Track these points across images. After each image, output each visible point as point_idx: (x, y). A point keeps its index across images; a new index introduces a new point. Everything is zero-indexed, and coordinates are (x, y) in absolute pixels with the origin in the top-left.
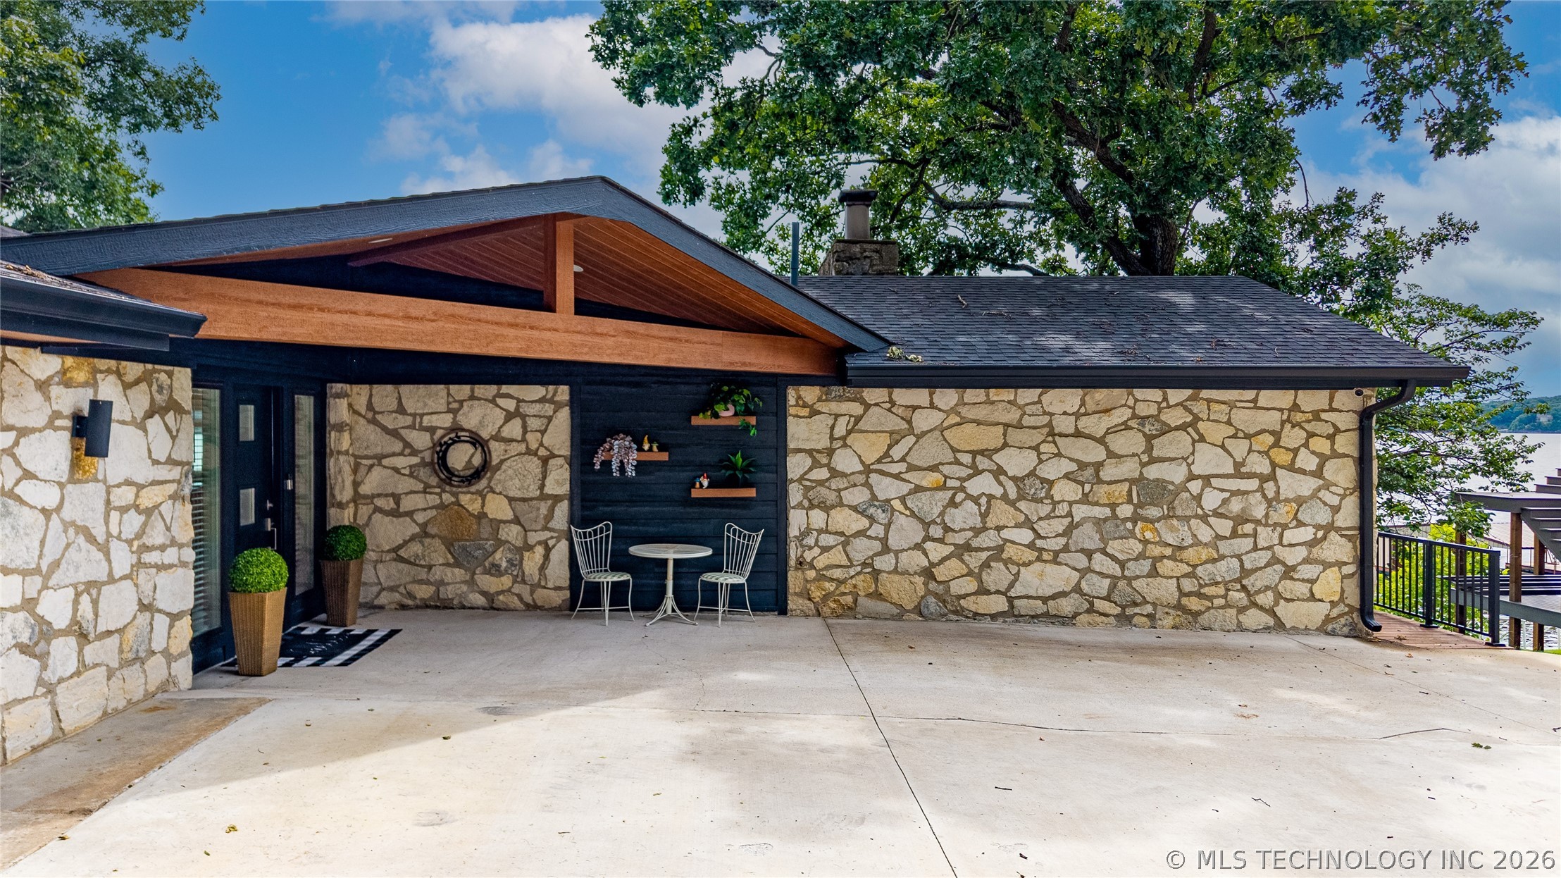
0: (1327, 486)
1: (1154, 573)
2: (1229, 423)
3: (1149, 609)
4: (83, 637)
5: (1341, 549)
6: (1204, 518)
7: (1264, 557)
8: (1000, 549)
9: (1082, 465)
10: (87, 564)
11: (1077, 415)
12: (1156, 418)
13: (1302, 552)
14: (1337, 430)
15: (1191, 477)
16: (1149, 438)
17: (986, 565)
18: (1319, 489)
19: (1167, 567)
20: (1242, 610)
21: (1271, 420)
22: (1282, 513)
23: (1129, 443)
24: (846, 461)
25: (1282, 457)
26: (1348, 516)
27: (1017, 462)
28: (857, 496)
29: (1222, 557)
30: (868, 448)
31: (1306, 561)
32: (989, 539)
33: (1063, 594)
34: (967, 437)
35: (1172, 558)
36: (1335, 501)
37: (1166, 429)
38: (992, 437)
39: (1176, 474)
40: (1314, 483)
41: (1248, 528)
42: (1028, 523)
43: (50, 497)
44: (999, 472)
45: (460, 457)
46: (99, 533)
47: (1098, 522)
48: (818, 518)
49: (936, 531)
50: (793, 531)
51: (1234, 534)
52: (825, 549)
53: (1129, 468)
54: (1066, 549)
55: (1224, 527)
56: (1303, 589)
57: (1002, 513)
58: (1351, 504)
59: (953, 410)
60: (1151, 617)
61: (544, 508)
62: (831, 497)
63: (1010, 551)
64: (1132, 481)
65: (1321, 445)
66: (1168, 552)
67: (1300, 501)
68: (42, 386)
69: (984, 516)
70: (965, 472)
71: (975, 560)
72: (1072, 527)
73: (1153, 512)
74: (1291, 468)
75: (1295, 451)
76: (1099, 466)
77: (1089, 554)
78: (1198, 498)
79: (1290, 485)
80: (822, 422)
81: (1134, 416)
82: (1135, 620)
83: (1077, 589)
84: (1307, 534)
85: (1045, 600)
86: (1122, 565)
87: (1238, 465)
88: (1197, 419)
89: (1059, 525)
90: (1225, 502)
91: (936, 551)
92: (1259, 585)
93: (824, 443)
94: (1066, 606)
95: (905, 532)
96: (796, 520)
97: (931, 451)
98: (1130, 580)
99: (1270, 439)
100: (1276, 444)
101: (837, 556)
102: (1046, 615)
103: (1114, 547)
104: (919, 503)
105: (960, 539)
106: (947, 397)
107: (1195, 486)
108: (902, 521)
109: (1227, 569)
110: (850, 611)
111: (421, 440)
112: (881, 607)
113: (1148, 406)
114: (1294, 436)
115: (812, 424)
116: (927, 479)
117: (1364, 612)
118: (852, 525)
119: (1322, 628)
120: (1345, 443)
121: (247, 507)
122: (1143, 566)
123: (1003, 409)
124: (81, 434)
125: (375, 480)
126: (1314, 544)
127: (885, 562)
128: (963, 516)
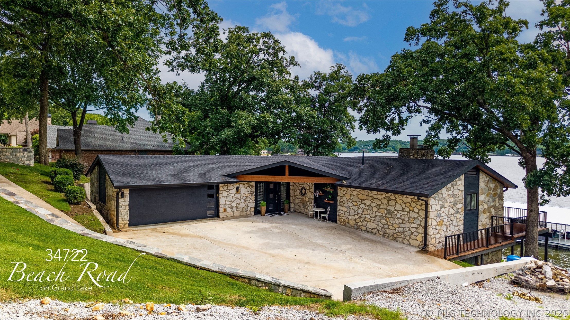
0: (420, 216)
1: (388, 228)
2: (402, 200)
3: (387, 235)
4: (237, 208)
5: (421, 230)
6: (397, 219)
7: (407, 229)
8: (365, 218)
9: (378, 205)
10: (238, 201)
11: (377, 195)
12: (389, 197)
13: (414, 230)
14: (422, 204)
15: (395, 210)
16: (388, 201)
17: (363, 221)
18: (418, 217)
19: (391, 227)
20: (404, 239)
21: (409, 200)
22: (411, 220)
23: (385, 201)
24: (345, 199)
25: (412, 209)
26: (423, 224)
27: (368, 203)
28: (346, 205)
29: (400, 227)
30: (348, 197)
31: (416, 231)
32: (363, 216)
33: (374, 229)
34: (361, 196)
35: (392, 226)
36: (421, 220)
37: (391, 200)
38: (364, 197)
39: (392, 209)
40: (417, 215)
41: (404, 222)
42: (369, 214)
43: (233, 195)
44: (365, 204)
45: (304, 191)
46: (240, 198)
47: (380, 216)
48: (341, 208)
49: (356, 213)
50: (338, 210)
51: (402, 223)
52: (342, 213)
53: (385, 207)
54: (375, 220)
55: (401, 221)
56: (414, 237)
57: (365, 212)
58: (424, 220)
59: (359, 192)
60: (388, 236)
61: (311, 200)
62: (343, 205)
63: (366, 219)
64: (385, 209)
65: (419, 207)
66: (391, 224)
67: (414, 218)
68: (233, 186)
69: (363, 212)
70: (360, 203)
71: (362, 219)
72: (376, 216)
73: (388, 216)
74: (413, 211)
75: (414, 208)
76: (380, 205)
77: (378, 222)
78: (396, 214)
79: (413, 215)
81: (386, 196)
82: (386, 237)
83: (376, 228)
84: (415, 226)
85: (371, 229)
86: (383, 225)
87: (403, 209)
88: (396, 198)
89: (374, 215)
90: (401, 216)
91: (357, 217)
92: (407, 234)
93: (342, 195)
94: (374, 231)
95: (352, 213)
96: (338, 208)
97: (356, 199)
98: (385, 228)
99: (409, 205)
100: (410, 206)
101: (343, 215)
102: (371, 232)
103: (382, 221)
104: (354, 207)
105: (359, 215)
106: (358, 190)
107: (396, 212)
108: (352, 210)
109: (401, 230)
110: (344, 225)
111: (300, 188)
112: (349, 225)
113: (388, 195)
114: (413, 204)
115: (341, 192)
116: (355, 204)
117: (425, 245)
118: (346, 210)
119: (418, 247)
120: (424, 207)
121: (272, 196)
122: (387, 226)
123: (366, 192)
124: (237, 189)
125: (296, 193)
126: (417, 228)
127: (349, 217)
128: (360, 211)
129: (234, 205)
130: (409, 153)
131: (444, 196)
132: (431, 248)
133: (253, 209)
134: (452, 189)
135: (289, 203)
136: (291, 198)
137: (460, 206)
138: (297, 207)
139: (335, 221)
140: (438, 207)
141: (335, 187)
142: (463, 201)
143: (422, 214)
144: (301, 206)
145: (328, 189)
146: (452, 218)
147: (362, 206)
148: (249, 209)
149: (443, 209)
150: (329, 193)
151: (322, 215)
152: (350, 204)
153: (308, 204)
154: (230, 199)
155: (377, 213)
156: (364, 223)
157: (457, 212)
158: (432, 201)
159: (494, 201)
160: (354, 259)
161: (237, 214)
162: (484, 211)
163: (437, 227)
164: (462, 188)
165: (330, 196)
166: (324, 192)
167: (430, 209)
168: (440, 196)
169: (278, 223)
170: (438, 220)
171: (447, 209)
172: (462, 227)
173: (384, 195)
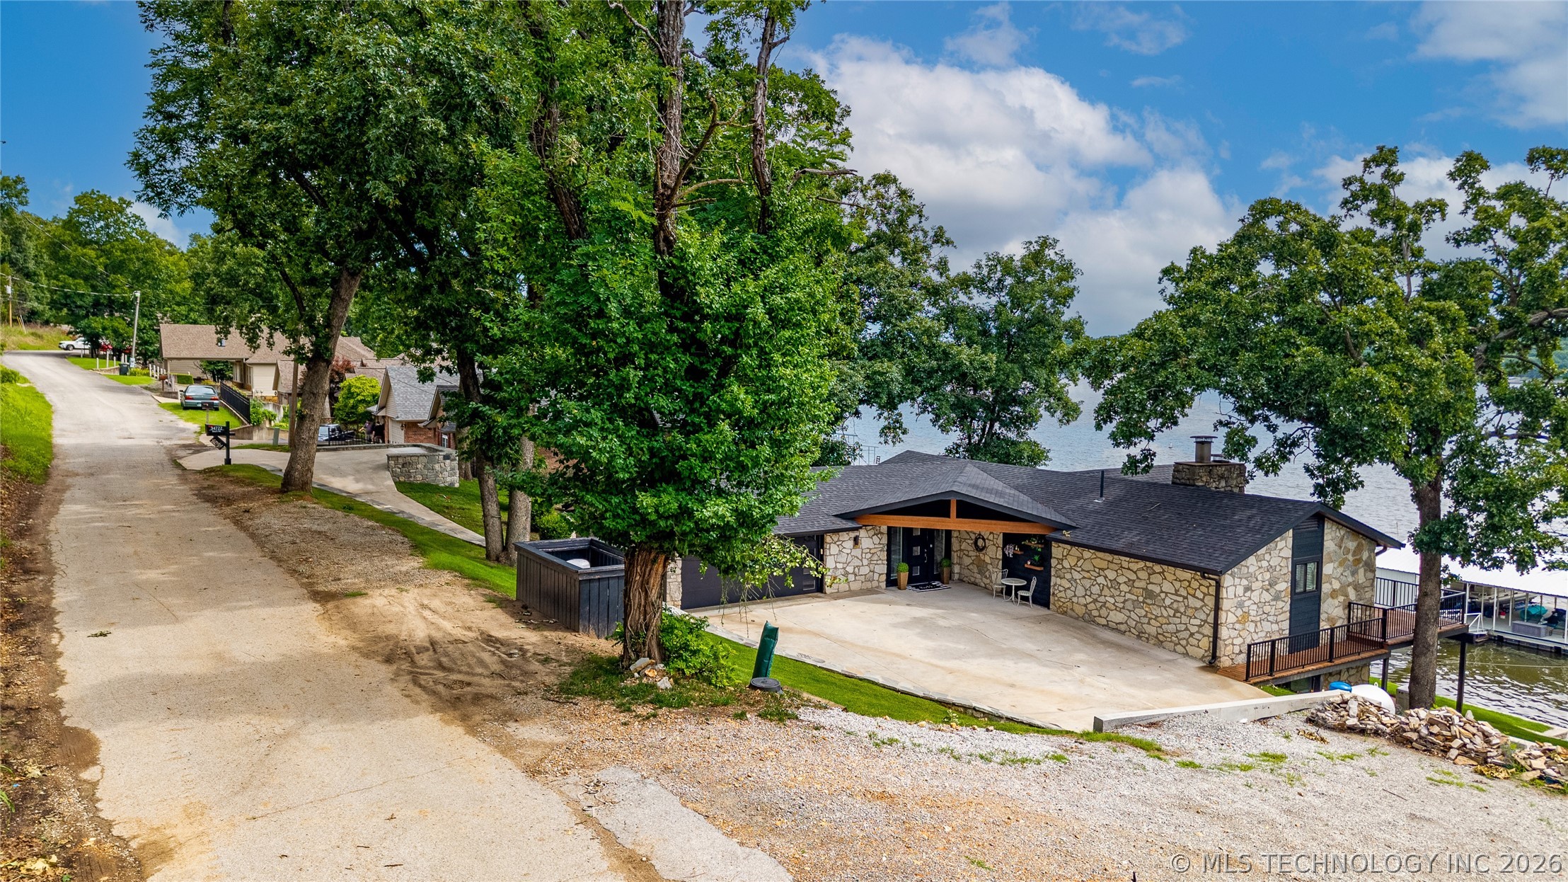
0: (1206, 605)
1: (1149, 623)
2: (1175, 575)
3: (1147, 636)
4: (856, 575)
5: (1208, 630)
6: (1165, 608)
7: (1183, 627)
8: (1105, 603)
9: (1129, 580)
10: (858, 562)
11: (1129, 562)
12: (1151, 569)
13: (1196, 629)
14: (1210, 586)
15: (1162, 592)
16: (1149, 575)
17: (1101, 607)
18: (1202, 606)
19: (1153, 622)
20: (1176, 645)
21: (1188, 577)
22: (1189, 612)
23: (1143, 575)
24: (1066, 564)
25: (1192, 592)
26: (1211, 619)
28: (1068, 576)
29: (1170, 624)
30: (1072, 560)
31: (1198, 632)
32: (1102, 599)
33: (1122, 623)
34: (1098, 563)
35: (1155, 619)
36: (1208, 612)
37: (1154, 573)
38: (1104, 565)
39: (1157, 590)
40: (1201, 603)
41: (1178, 615)
42: (1113, 596)
43: (849, 552)
44: (1106, 577)
45: (980, 543)
46: (860, 557)
47: (1133, 601)
49: (1088, 593)
51: (1174, 616)
52: (1060, 591)
53: (1143, 584)
54: (1123, 608)
55: (1171, 612)
56: (1195, 642)
57: (1106, 592)
58: (1213, 613)
59: (1094, 555)
60: (1147, 639)
62: (1062, 575)
63: (1108, 605)
64: (1143, 589)
65: (1205, 590)
66: (1153, 617)
67: (1196, 609)
68: (847, 534)
69: (1101, 591)
70: (1096, 575)
71: (1099, 605)
72: (1125, 601)
73: (1149, 601)
74: (1194, 596)
75: (1195, 590)
76: (1134, 581)
77: (1130, 611)
78: (1164, 600)
79: (1193, 602)
80: (1060, 553)
81: (1145, 566)
82: (1143, 639)
83: (1126, 623)
84: (1198, 622)
85: (1117, 624)
86: (1139, 617)
87: (1177, 591)
88: (1164, 572)
89: (1122, 599)
90: (1172, 603)
91: (1089, 600)
92: (1182, 637)
93: (1060, 558)
94: (1123, 627)
95: (1080, 591)
96: (1053, 580)
97: (1088, 566)
98: (1142, 624)
99: (1187, 584)
100: (1189, 586)
101: (1062, 594)
102: (1117, 629)
103: (1137, 610)
104: (1084, 582)
105: (1094, 597)
106: (1093, 551)
107: (1163, 595)
108: (1079, 587)
109: (1171, 628)
110: (1065, 613)
111: (974, 538)
112: (1073, 614)
113: (1149, 564)
114: (1195, 584)
115: (1057, 551)
116: (1086, 575)
117: (1214, 656)
118: (1067, 585)
119: (1202, 659)
120: (1212, 590)
121: (917, 551)
122: (1146, 620)
123: (1109, 557)
124: (856, 540)
125: (964, 546)
126: (1200, 626)
127: (1075, 600)
128: (1096, 590)
129: (850, 569)
130: (1194, 474)
131: (1252, 569)
132: (1225, 662)
133: (884, 577)
134: (1267, 557)
135: (950, 565)
136: (954, 555)
137: (1284, 586)
138: (966, 572)
139: (1046, 604)
140: (1240, 591)
141: (1046, 542)
142: (1289, 577)
143: (1210, 601)
144: (976, 570)
145: (1033, 544)
146: (1267, 609)
147: (1101, 580)
148: (876, 576)
149: (1248, 594)
150: (1035, 552)
151: (1021, 593)
152: (1077, 576)
153: (990, 567)
154: (843, 558)
155: (1128, 596)
156: (1104, 612)
157: (1277, 598)
158: (1227, 580)
159: (1354, 573)
160: (1088, 679)
161: (855, 586)
162: (1334, 594)
163: (1237, 626)
164: (1288, 553)
165: (1037, 558)
166: (1022, 548)
167: (1224, 594)
168: (1244, 570)
169: (939, 608)
170: (1239, 612)
171: (1256, 593)
172: (1286, 625)
173: (1141, 564)
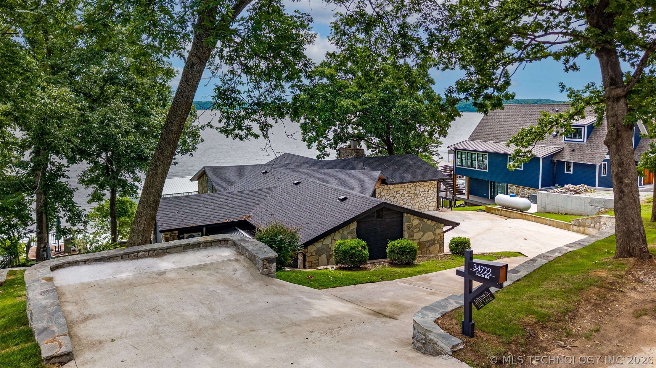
2: (424, 185)
5: (435, 200)
7: (427, 202)
9: (408, 192)
11: (408, 185)
14: (435, 184)
19: (417, 204)
20: (425, 209)
21: (428, 184)
22: (429, 196)
23: (413, 188)
24: (382, 194)
26: (436, 196)
27: (401, 192)
30: (385, 192)
31: (432, 201)
34: (396, 189)
36: (435, 193)
37: (417, 186)
38: (398, 189)
39: (418, 192)
40: (433, 191)
41: (426, 198)
42: (402, 200)
47: (410, 199)
54: (406, 203)
55: (423, 198)
57: (400, 199)
59: (394, 186)
64: (413, 193)
65: (433, 186)
66: (417, 202)
67: (431, 194)
70: (395, 194)
73: (416, 197)
74: (430, 190)
75: (431, 188)
76: (410, 192)
78: (420, 195)
79: (430, 192)
80: (380, 189)
84: (432, 198)
86: (412, 204)
87: (425, 190)
88: (420, 185)
89: (406, 200)
90: (423, 195)
92: (427, 205)
97: (392, 192)
98: (414, 206)
99: (428, 186)
103: (412, 202)
107: (420, 193)
109: (423, 203)
113: (415, 184)
114: (430, 186)
116: (392, 195)
117: (438, 207)
120: (436, 186)
122: (415, 204)
123: (400, 185)
143: (436, 190)
173: (412, 184)
